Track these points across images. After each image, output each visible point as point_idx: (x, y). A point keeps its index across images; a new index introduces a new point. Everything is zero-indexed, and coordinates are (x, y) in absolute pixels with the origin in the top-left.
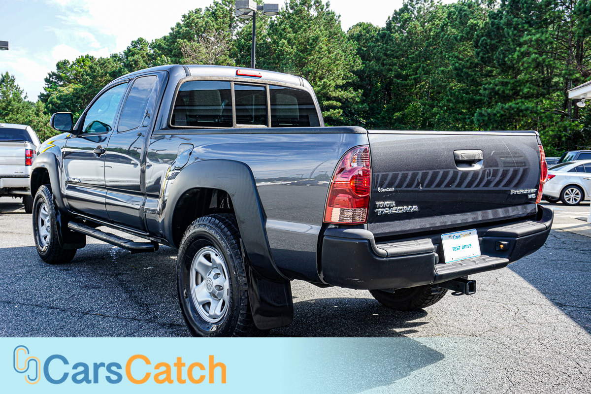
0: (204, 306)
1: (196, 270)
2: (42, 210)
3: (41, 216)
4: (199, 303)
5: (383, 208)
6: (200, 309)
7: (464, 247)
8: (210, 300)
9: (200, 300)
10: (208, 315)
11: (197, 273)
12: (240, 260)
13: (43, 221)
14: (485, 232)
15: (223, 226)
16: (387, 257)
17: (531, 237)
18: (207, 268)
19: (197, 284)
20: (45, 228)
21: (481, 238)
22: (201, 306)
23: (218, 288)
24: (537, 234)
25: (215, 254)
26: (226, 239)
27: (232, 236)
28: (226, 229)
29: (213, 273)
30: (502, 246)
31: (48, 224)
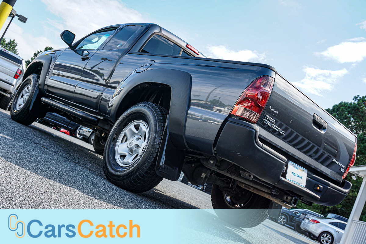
0: (121, 156)
1: (125, 133)
2: (26, 89)
3: (23, 92)
4: (118, 154)
5: (268, 120)
6: (118, 158)
7: (298, 176)
8: (127, 154)
9: (120, 152)
10: (122, 162)
11: (125, 135)
12: (161, 129)
13: (23, 95)
14: (312, 175)
15: (157, 108)
16: (261, 148)
17: (336, 192)
18: (133, 134)
19: (122, 142)
20: (23, 99)
21: (308, 178)
22: (119, 156)
23: (136, 146)
24: (339, 192)
25: (143, 125)
26: (157, 115)
27: (161, 115)
28: (158, 110)
29: (137, 137)
30: (318, 188)
31: (26, 97)
